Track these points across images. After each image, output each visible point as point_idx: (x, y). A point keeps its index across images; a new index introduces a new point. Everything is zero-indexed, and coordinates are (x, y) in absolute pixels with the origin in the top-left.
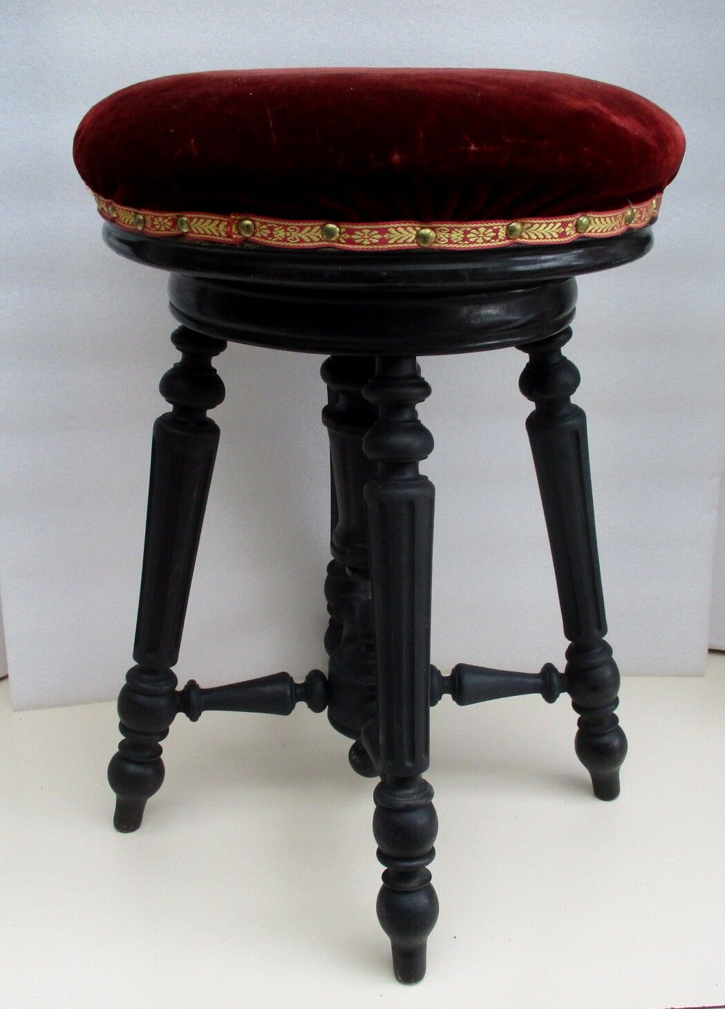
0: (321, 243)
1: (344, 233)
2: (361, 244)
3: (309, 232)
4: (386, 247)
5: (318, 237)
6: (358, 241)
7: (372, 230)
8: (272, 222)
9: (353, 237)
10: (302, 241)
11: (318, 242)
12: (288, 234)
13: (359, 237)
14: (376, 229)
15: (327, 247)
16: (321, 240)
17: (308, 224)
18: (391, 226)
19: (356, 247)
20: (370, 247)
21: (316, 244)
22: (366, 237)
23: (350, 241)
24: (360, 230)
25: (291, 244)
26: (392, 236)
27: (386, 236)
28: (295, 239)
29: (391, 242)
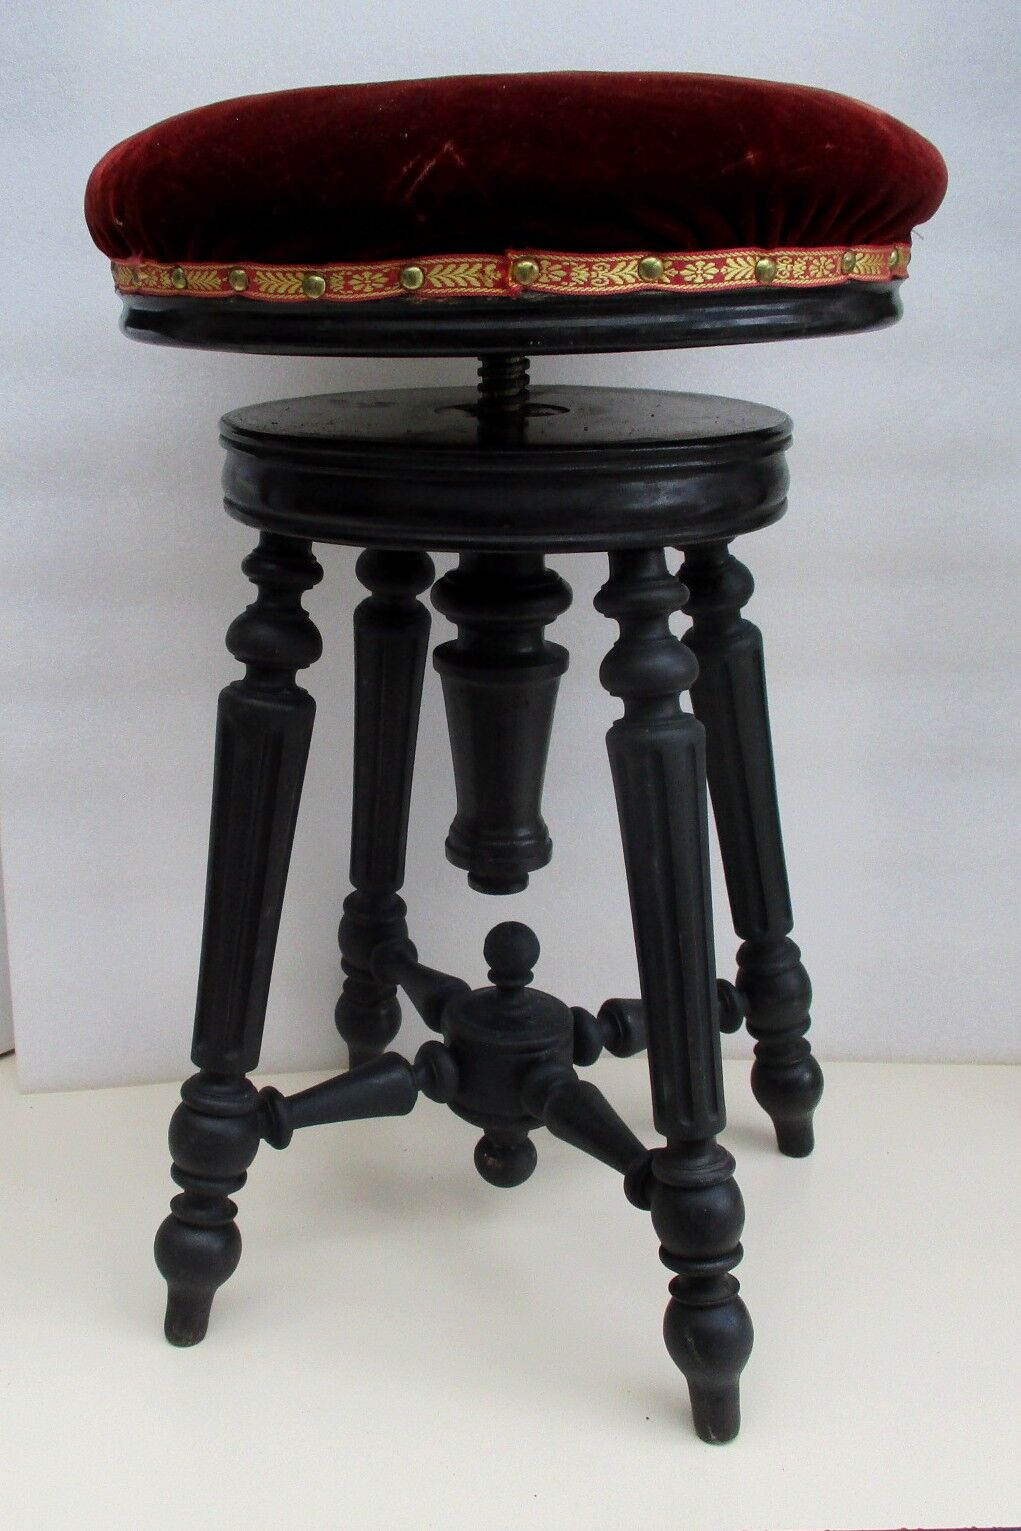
0: (637, 285)
1: (670, 268)
2: (691, 282)
3: (623, 269)
4: (721, 285)
5: (634, 276)
6: (688, 279)
7: (707, 262)
8: (568, 259)
9: (683, 273)
10: (612, 283)
11: (633, 284)
12: (594, 274)
13: (690, 273)
14: (712, 261)
15: (647, 290)
16: (637, 281)
17: (621, 259)
18: (728, 256)
19: (684, 287)
20: (703, 286)
21: (630, 286)
22: (699, 272)
23: (678, 280)
24: (693, 263)
25: (599, 289)
26: (729, 270)
27: (723, 270)
28: (603, 281)
29: (728, 278)
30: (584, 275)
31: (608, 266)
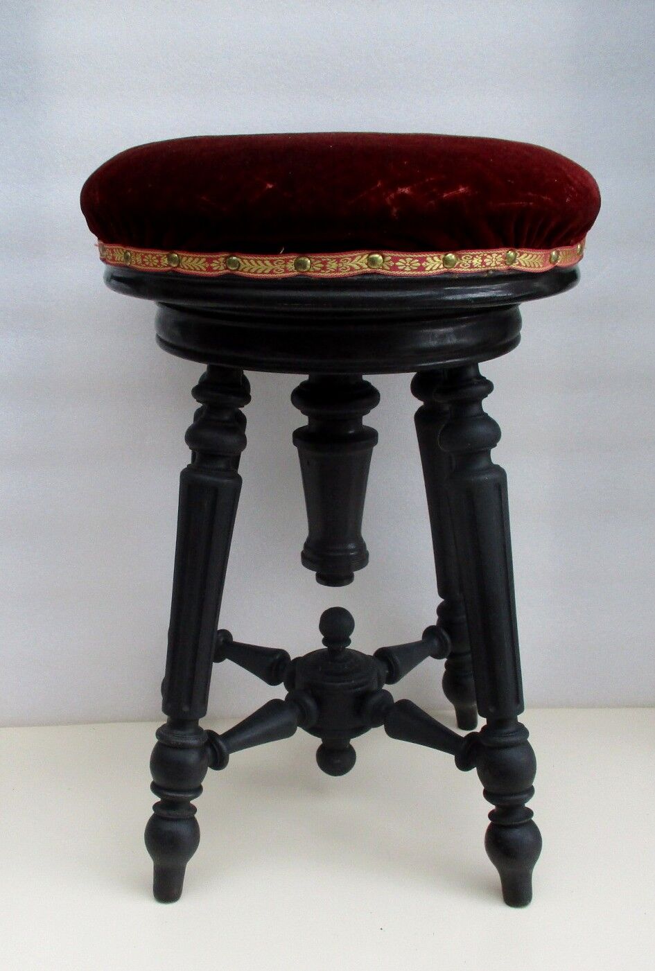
4: (423, 273)
5: (366, 265)
7: (414, 259)
10: (352, 269)
12: (340, 265)
13: (401, 264)
14: (417, 258)
18: (428, 256)
20: (411, 273)
21: (364, 270)
26: (428, 264)
27: (423, 264)
28: (347, 269)
29: (428, 269)
30: (334, 265)
31: (350, 259)
